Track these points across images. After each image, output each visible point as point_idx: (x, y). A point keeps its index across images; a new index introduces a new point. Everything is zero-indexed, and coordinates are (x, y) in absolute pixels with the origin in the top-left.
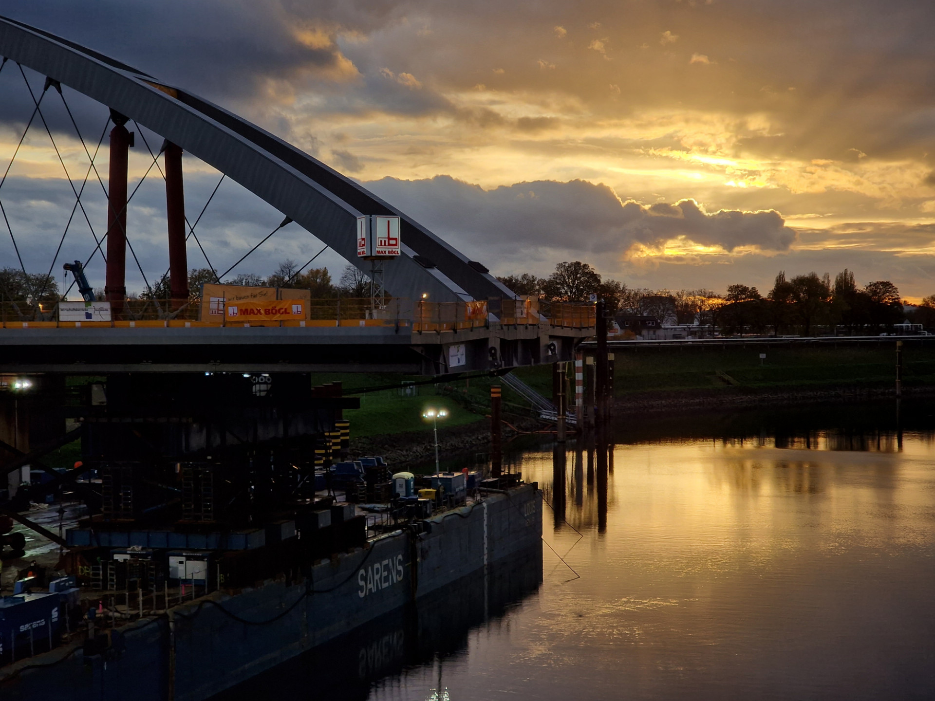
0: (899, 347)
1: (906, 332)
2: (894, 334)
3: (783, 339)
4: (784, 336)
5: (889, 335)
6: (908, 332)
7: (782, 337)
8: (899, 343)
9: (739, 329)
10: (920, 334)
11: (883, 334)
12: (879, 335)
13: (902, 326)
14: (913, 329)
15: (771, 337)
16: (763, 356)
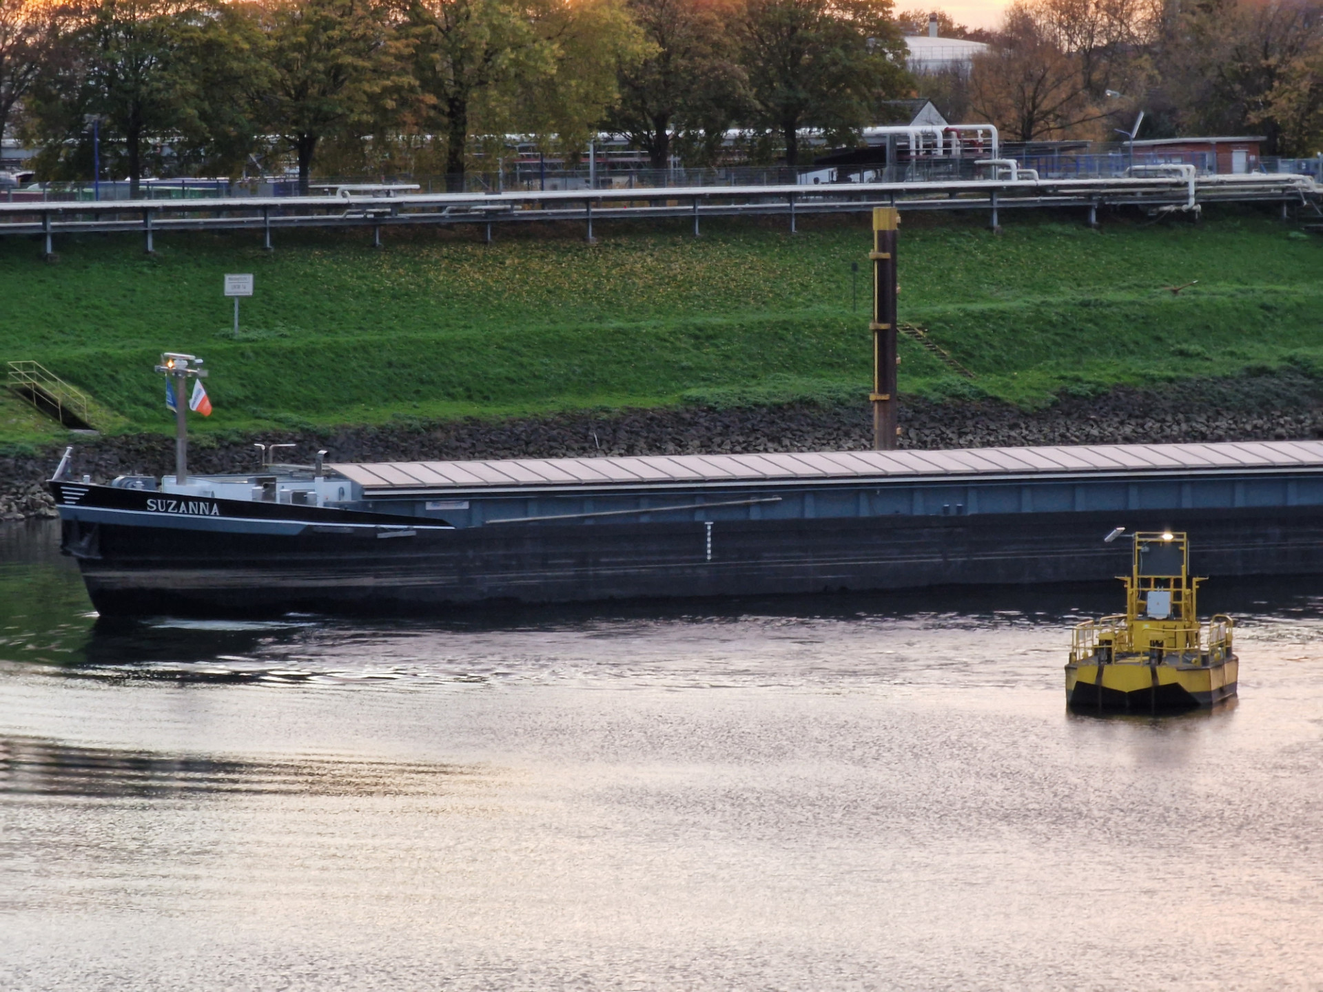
0: (882, 234)
1: (920, 163)
2: (869, 174)
3: (338, 199)
4: (342, 187)
5: (843, 179)
6: (930, 165)
7: (333, 191)
8: (884, 219)
9: (123, 152)
10: (985, 171)
11: (812, 175)
12: (793, 181)
13: (905, 137)
14: (956, 150)
15: (282, 190)
16: (239, 285)
